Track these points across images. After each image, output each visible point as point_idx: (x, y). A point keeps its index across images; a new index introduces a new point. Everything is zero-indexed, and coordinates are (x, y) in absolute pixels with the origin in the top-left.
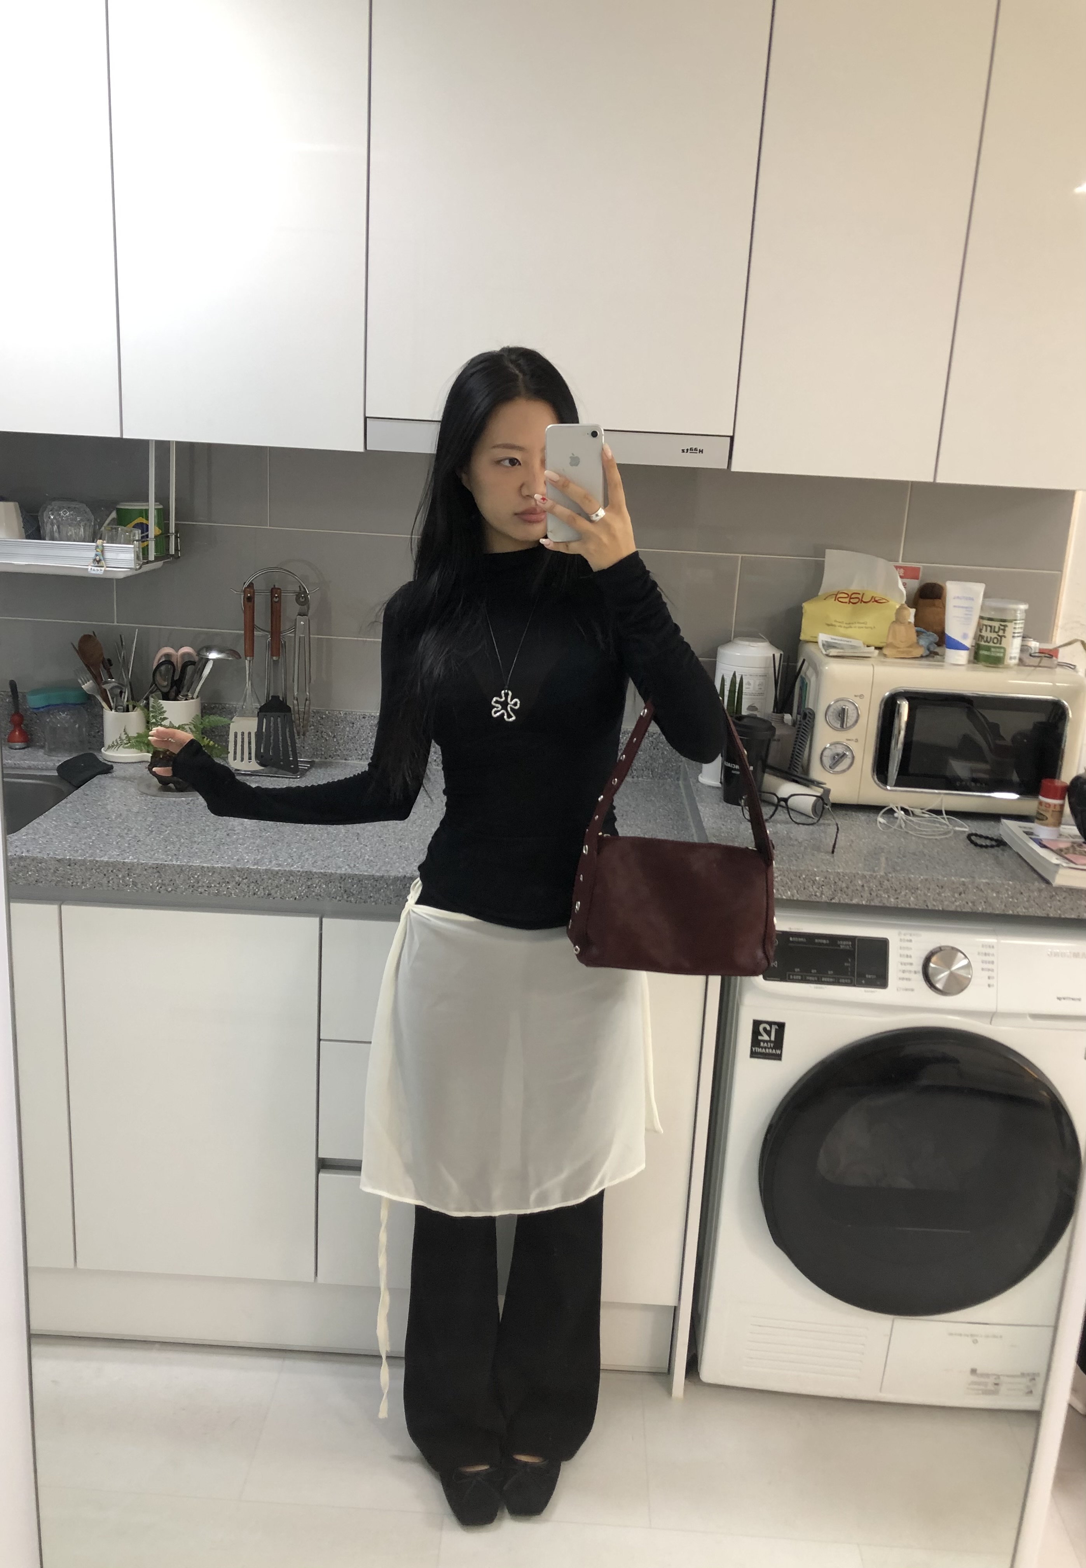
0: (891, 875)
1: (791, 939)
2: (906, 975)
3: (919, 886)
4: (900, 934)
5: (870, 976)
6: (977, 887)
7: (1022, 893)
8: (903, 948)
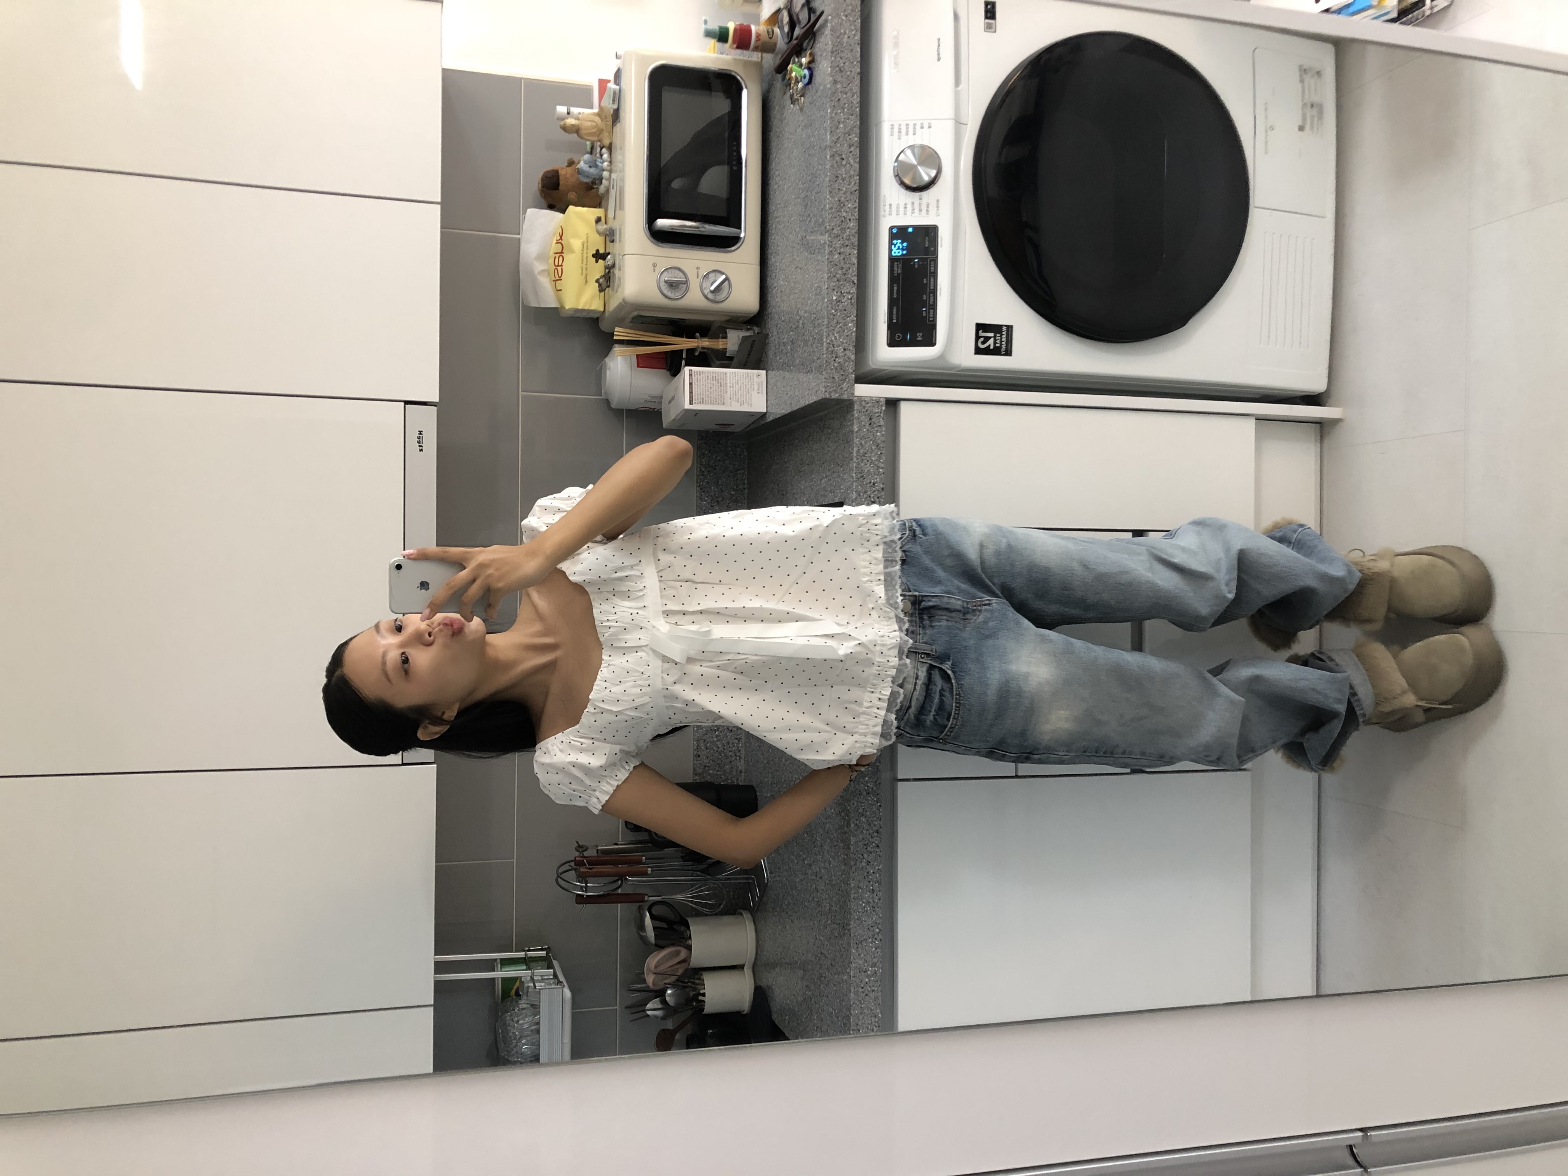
0: (828, 227)
1: (895, 321)
2: (924, 208)
3: (836, 199)
4: (885, 217)
5: (927, 243)
6: (835, 143)
7: (839, 100)
8: (897, 211)
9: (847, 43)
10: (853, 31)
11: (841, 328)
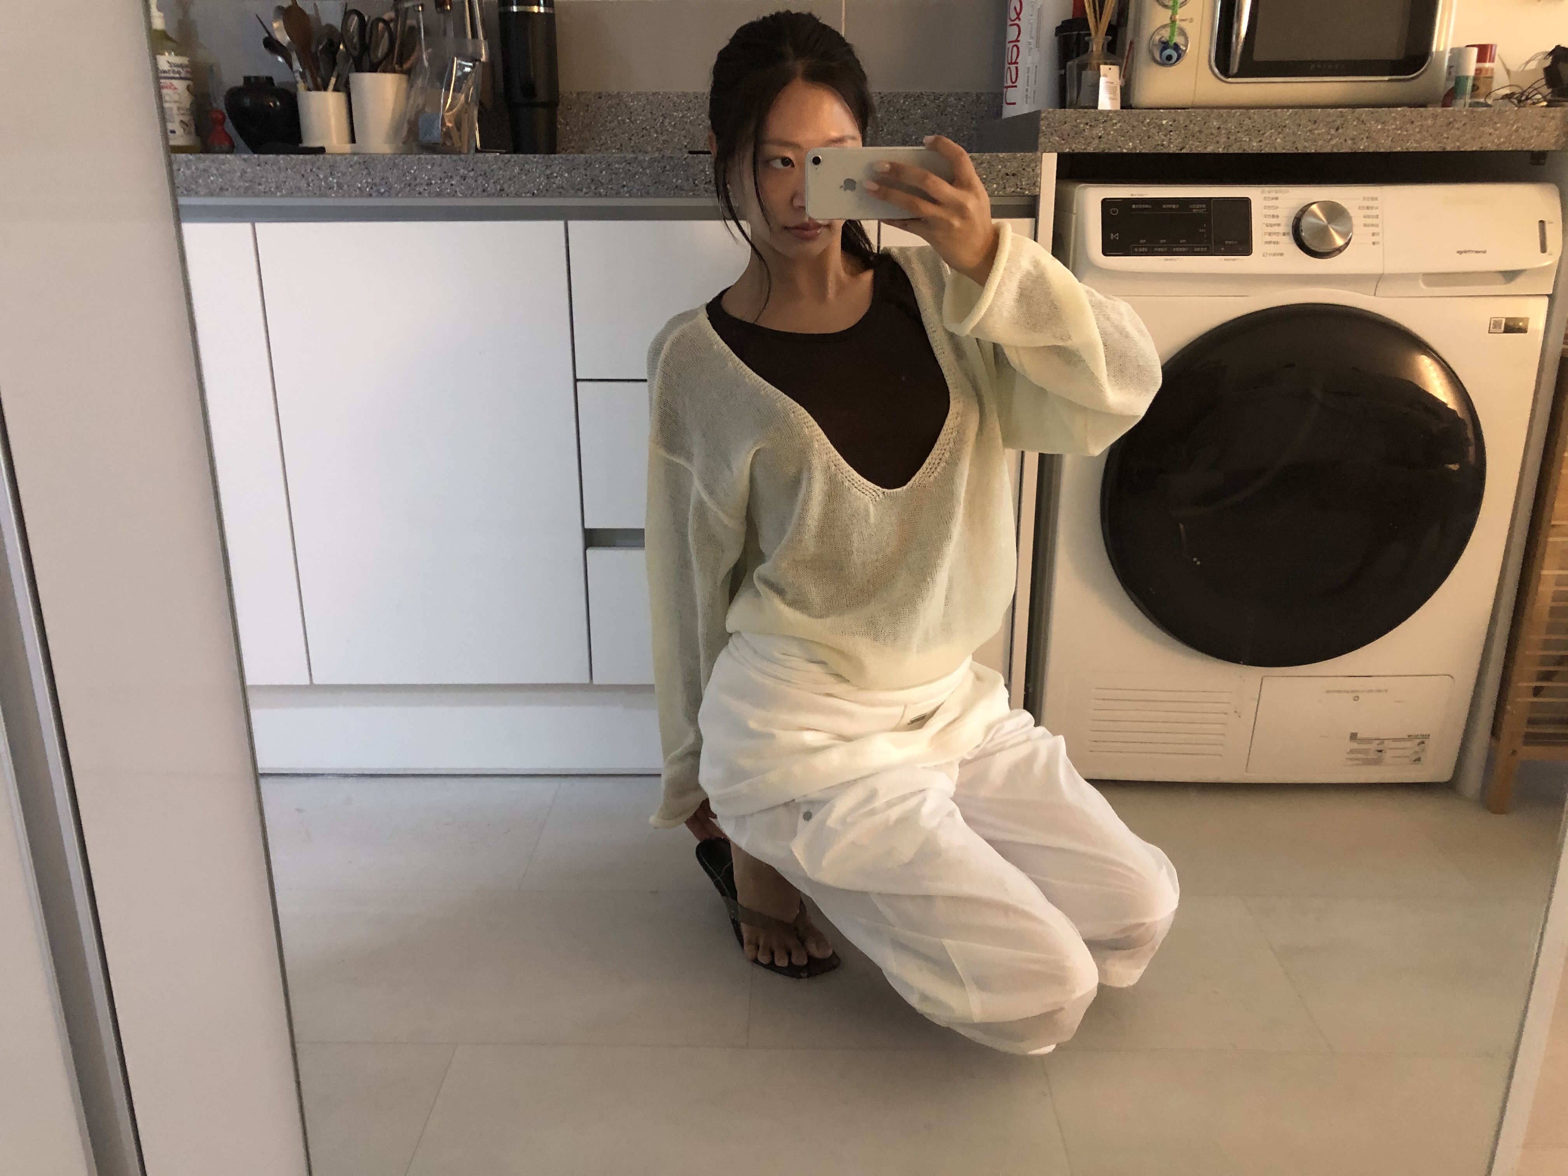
1: (1134, 206)
2: (1274, 238)
4: (1262, 192)
5: (1229, 243)
8: (1268, 207)
9: (1483, 132)
10: (1498, 140)
11: (1127, 132)
